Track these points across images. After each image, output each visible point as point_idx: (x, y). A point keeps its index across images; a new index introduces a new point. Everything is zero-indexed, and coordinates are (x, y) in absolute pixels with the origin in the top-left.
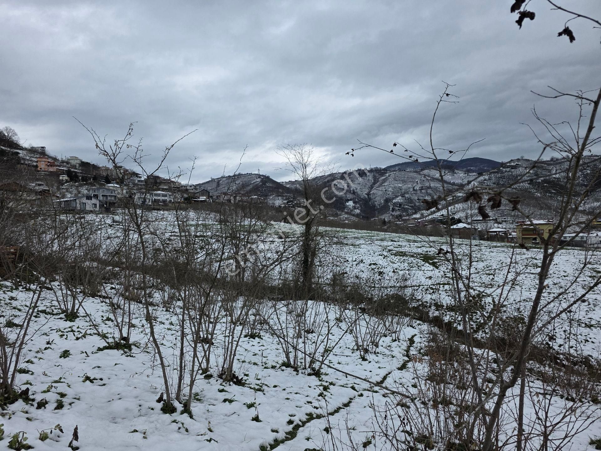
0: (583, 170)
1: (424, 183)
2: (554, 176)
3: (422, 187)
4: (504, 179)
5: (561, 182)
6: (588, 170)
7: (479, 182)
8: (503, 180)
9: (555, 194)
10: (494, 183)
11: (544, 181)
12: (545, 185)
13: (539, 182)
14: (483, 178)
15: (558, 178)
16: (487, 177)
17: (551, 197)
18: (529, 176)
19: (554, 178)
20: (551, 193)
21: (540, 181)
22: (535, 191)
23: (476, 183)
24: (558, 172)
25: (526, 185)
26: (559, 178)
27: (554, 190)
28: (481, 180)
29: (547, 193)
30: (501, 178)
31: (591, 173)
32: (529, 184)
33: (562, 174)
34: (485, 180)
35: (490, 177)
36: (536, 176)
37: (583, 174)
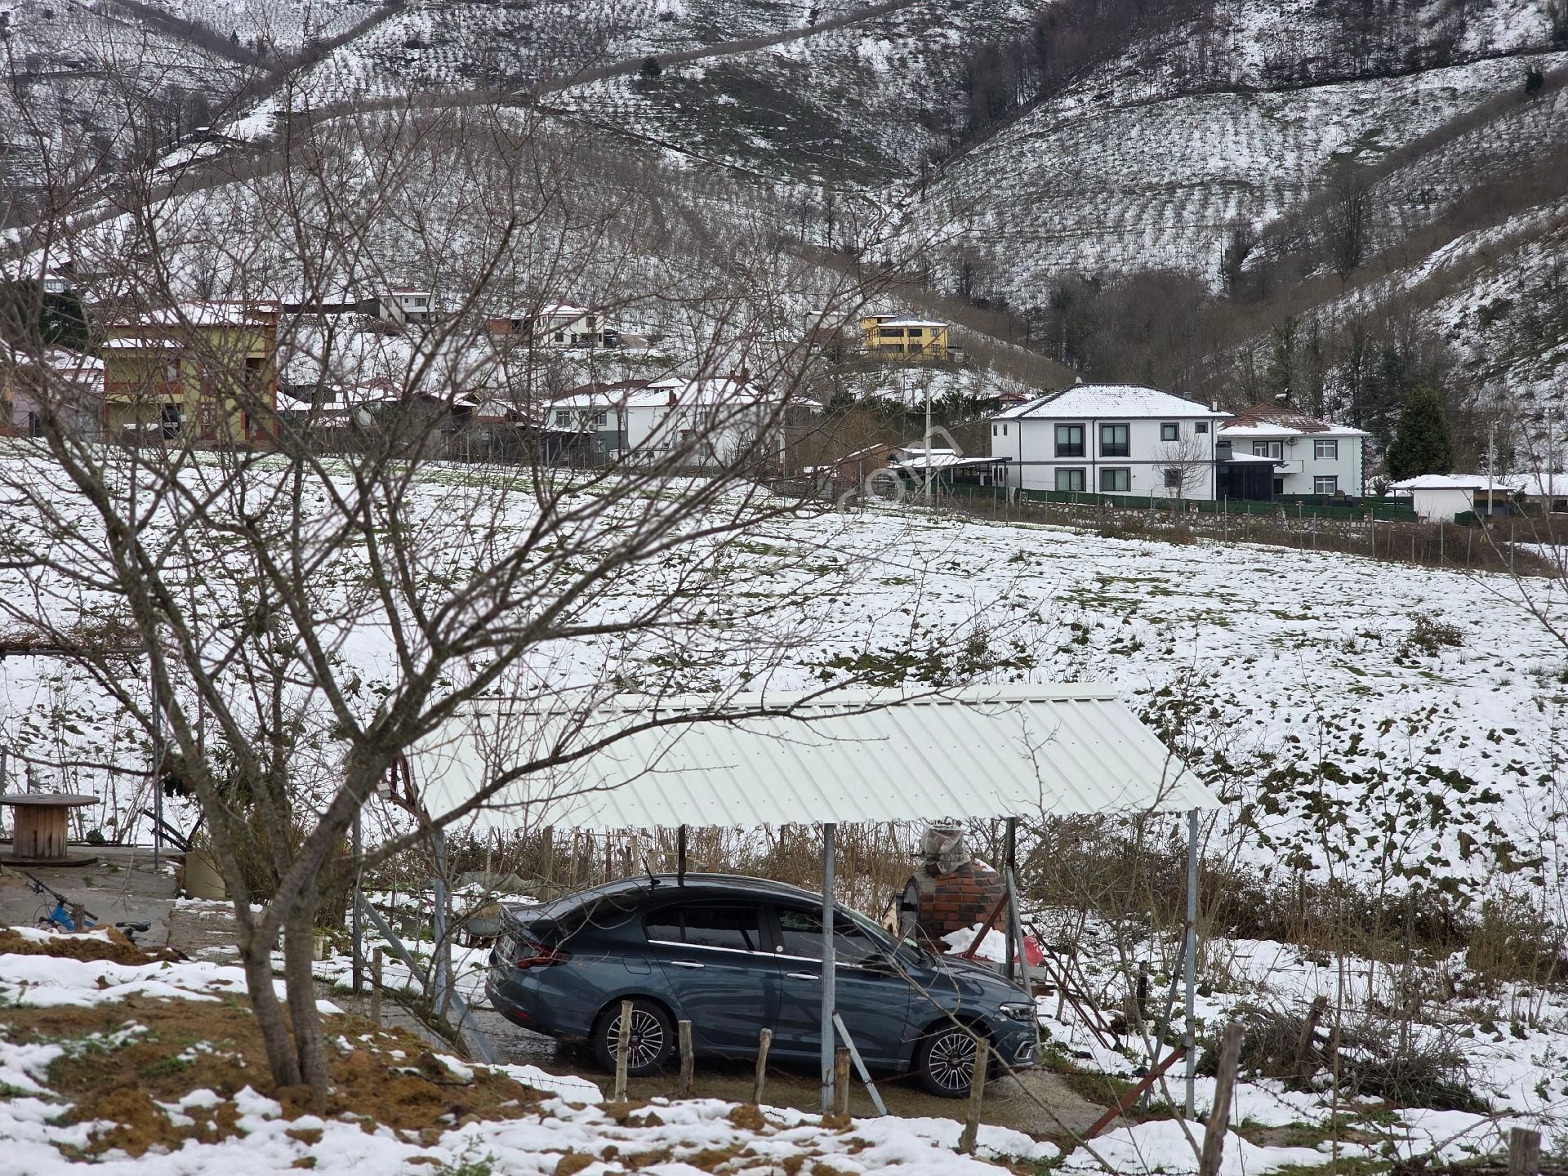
0: (927, 25)
1: (52, 35)
2: (779, 49)
3: (33, 61)
4: (527, 42)
5: (807, 86)
6: (951, 25)
7: (377, 53)
8: (516, 55)
9: (766, 157)
10: (465, 70)
11: (724, 78)
12: (723, 99)
13: (693, 82)
14: (400, 32)
15: (793, 66)
16: (424, 25)
17: (740, 175)
18: (665, 39)
19: (780, 61)
20: (746, 152)
21: (700, 74)
22: (664, 135)
23: (354, 61)
24: (820, 20)
25: (620, 93)
26: (804, 65)
27: (766, 136)
28: (391, 45)
29: (724, 151)
30: (508, 35)
31: (963, 44)
32: (636, 87)
33: (821, 40)
34: (414, 43)
35: (444, 24)
36: (702, 39)
37: (926, 51)
